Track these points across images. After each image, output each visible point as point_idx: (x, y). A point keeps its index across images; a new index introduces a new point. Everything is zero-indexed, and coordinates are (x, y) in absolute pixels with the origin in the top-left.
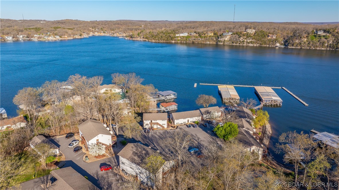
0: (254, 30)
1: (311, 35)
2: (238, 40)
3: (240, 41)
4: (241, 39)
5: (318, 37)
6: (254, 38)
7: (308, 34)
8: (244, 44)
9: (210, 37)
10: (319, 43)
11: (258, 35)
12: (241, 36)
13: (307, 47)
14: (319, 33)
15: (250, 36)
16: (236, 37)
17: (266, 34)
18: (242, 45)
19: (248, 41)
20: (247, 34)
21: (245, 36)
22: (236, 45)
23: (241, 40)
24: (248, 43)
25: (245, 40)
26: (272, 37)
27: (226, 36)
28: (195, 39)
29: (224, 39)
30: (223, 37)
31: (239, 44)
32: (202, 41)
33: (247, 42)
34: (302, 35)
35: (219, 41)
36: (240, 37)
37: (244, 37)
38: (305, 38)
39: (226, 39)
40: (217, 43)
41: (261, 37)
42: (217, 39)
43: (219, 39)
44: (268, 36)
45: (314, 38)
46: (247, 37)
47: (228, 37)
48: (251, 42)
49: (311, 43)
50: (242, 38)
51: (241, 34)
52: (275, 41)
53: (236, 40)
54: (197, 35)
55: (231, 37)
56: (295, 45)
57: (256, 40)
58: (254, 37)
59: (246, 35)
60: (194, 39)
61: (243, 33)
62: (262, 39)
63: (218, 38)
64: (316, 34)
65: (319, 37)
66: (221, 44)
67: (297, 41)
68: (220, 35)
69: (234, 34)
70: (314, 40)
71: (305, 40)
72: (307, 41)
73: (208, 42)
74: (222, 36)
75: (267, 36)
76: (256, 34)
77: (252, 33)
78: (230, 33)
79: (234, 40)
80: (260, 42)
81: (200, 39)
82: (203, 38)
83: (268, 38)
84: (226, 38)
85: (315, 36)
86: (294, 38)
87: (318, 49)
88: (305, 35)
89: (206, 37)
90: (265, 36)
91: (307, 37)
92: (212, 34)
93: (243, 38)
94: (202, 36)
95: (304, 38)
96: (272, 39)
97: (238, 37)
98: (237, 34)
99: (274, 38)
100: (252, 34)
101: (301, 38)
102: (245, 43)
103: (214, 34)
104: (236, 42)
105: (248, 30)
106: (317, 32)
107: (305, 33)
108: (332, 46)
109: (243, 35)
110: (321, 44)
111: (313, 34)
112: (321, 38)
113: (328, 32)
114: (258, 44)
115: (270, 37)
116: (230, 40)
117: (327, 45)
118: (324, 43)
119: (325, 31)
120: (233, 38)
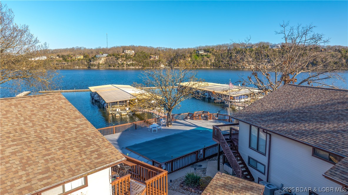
0: (133, 51)
1: (193, 54)
2: (116, 62)
3: (118, 64)
4: (120, 61)
6: (135, 60)
7: (191, 53)
8: (123, 67)
9: (79, 60)
10: (203, 62)
11: (139, 56)
12: (120, 58)
14: (200, 53)
15: (130, 58)
16: (113, 59)
17: (148, 56)
18: (121, 68)
19: (129, 63)
20: (126, 56)
21: (124, 57)
22: (113, 68)
23: (120, 63)
24: (129, 65)
25: (125, 62)
26: (154, 58)
27: (100, 58)
28: (58, 64)
29: (97, 62)
30: (96, 60)
31: (118, 67)
32: (68, 66)
33: (127, 64)
34: (185, 54)
35: (92, 65)
36: (118, 59)
37: (123, 59)
38: (188, 57)
39: (101, 62)
40: (89, 67)
41: (142, 58)
42: (89, 63)
43: (92, 63)
44: (150, 57)
45: (197, 57)
46: (127, 59)
47: (103, 59)
48: (132, 65)
49: (196, 62)
50: (120, 60)
51: (119, 56)
52: (159, 62)
53: (113, 63)
54: (61, 59)
55: (106, 59)
56: (180, 65)
57: (137, 62)
58: (134, 58)
59: (125, 57)
60: (57, 64)
61: (121, 54)
62: (144, 61)
63: (90, 61)
64: (198, 54)
65: (201, 56)
66: (95, 68)
67: (182, 61)
68: (93, 58)
69: (110, 56)
70: (198, 59)
71: (189, 59)
72: (192, 60)
73: (77, 67)
74: (95, 59)
75: (149, 57)
76: (136, 55)
77: (132, 54)
78: (105, 55)
79: (111, 62)
80: (143, 64)
81: (65, 64)
82: (70, 61)
83: (150, 59)
84: (101, 61)
85: (198, 56)
86: (178, 58)
87: (203, 68)
88: (189, 55)
89: (74, 61)
90: (146, 57)
91: (190, 56)
92: (82, 57)
93: (122, 60)
94: (68, 59)
95: (188, 58)
96: (155, 60)
98: (114, 56)
99: (157, 59)
100: (132, 55)
101: (184, 57)
102: (125, 65)
103: (84, 57)
104: (114, 65)
105: (126, 51)
106: (198, 52)
107: (188, 53)
108: (215, 65)
109: (122, 57)
110: (205, 63)
111: (195, 54)
112: (203, 58)
113: (208, 52)
114: (140, 66)
115: (152, 59)
116: (106, 63)
117: (211, 64)
118: (207, 62)
119: (205, 51)
120: (109, 61)
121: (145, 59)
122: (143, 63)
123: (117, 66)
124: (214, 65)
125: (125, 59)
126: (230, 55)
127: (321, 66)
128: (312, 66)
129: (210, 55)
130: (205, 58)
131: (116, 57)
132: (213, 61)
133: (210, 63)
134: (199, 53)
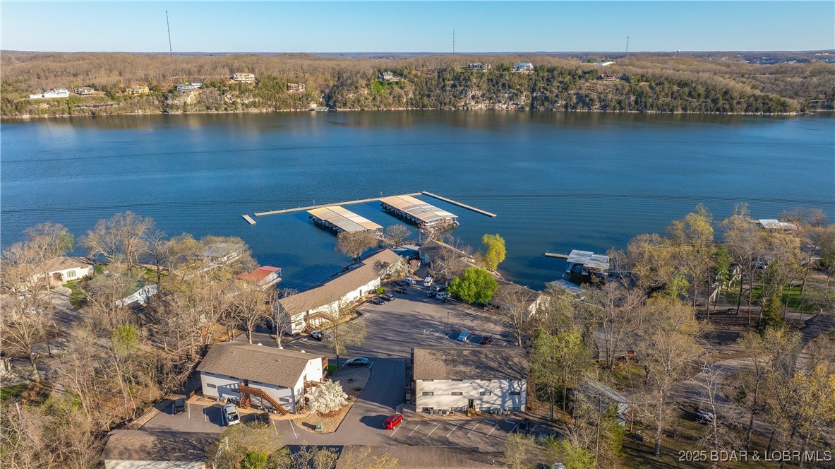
0: (253, 76)
1: (373, 81)
2: (221, 100)
3: (225, 103)
4: (228, 98)
5: (386, 86)
6: (258, 95)
7: (368, 79)
8: (236, 109)
9: (141, 96)
10: (391, 98)
11: (265, 86)
12: (226, 91)
13: (373, 107)
14: (386, 77)
15: (248, 90)
16: (213, 92)
17: (283, 84)
18: (232, 112)
19: (247, 102)
20: (240, 86)
21: (235, 90)
22: (216, 112)
23: (228, 101)
24: (247, 106)
25: (239, 100)
26: (297, 90)
27: (186, 93)
28: (98, 106)
29: (182, 99)
30: (180, 96)
31: (226, 109)
32: (120, 109)
33: (243, 104)
34: (357, 82)
35: (172, 107)
36: (223, 94)
37: (234, 93)
38: (364, 88)
39: (189, 101)
40: (165, 111)
41: (272, 90)
42: (163, 102)
43: (170, 102)
44: (288, 88)
45: (381, 87)
46: (242, 92)
47: (192, 94)
48: (254, 104)
49: (379, 98)
50: (228, 96)
51: (224, 86)
52: (307, 99)
53: (215, 102)
54: (102, 94)
55: (199, 94)
56: (349, 104)
57: (263, 98)
58: (257, 91)
59: (237, 88)
60: (95, 106)
61: (228, 83)
62: (277, 96)
63: (167, 99)
64: (381, 80)
65: (389, 84)
66: (177, 113)
67: (351, 96)
68: (170, 91)
69: (207, 87)
70: (382, 91)
71: (366, 92)
72: (370, 94)
73: (140, 111)
74: (176, 94)
75: (286, 87)
76: (260, 85)
77: (249, 82)
78: (196, 85)
79: (211, 101)
80: (274, 103)
81: (112, 105)
82: (123, 100)
83: (288, 92)
84: (189, 98)
85: (382, 84)
86: (343, 88)
87: (393, 109)
88: (364, 82)
89: (130, 98)
90: (280, 88)
91: (366, 85)
92: (146, 90)
93: (233, 96)
94: (117, 95)
95: (362, 89)
96: (298, 94)
97: (218, 92)
98: (215, 87)
99: (301, 90)
100: (250, 84)
101: (356, 88)
102: (239, 106)
103: (150, 90)
104: (216, 105)
105: (238, 74)
106: (382, 75)
107: (362, 78)
108: (414, 103)
109: (230, 87)
110: (396, 99)
111: (376, 80)
112: (392, 88)
113: (401, 75)
114: (270, 106)
115: (292, 91)
116: (199, 102)
117: (407, 101)
118: (400, 97)
119: (395, 73)
120: (205, 97)
121: (277, 93)
122: (276, 101)
123: (223, 109)
124: (412, 104)
125: (237, 93)
126: (443, 84)
127: (597, 107)
128: (583, 107)
129: (404, 83)
130: (396, 88)
131: (219, 90)
132: (411, 95)
133: (405, 100)
134: (383, 79)
